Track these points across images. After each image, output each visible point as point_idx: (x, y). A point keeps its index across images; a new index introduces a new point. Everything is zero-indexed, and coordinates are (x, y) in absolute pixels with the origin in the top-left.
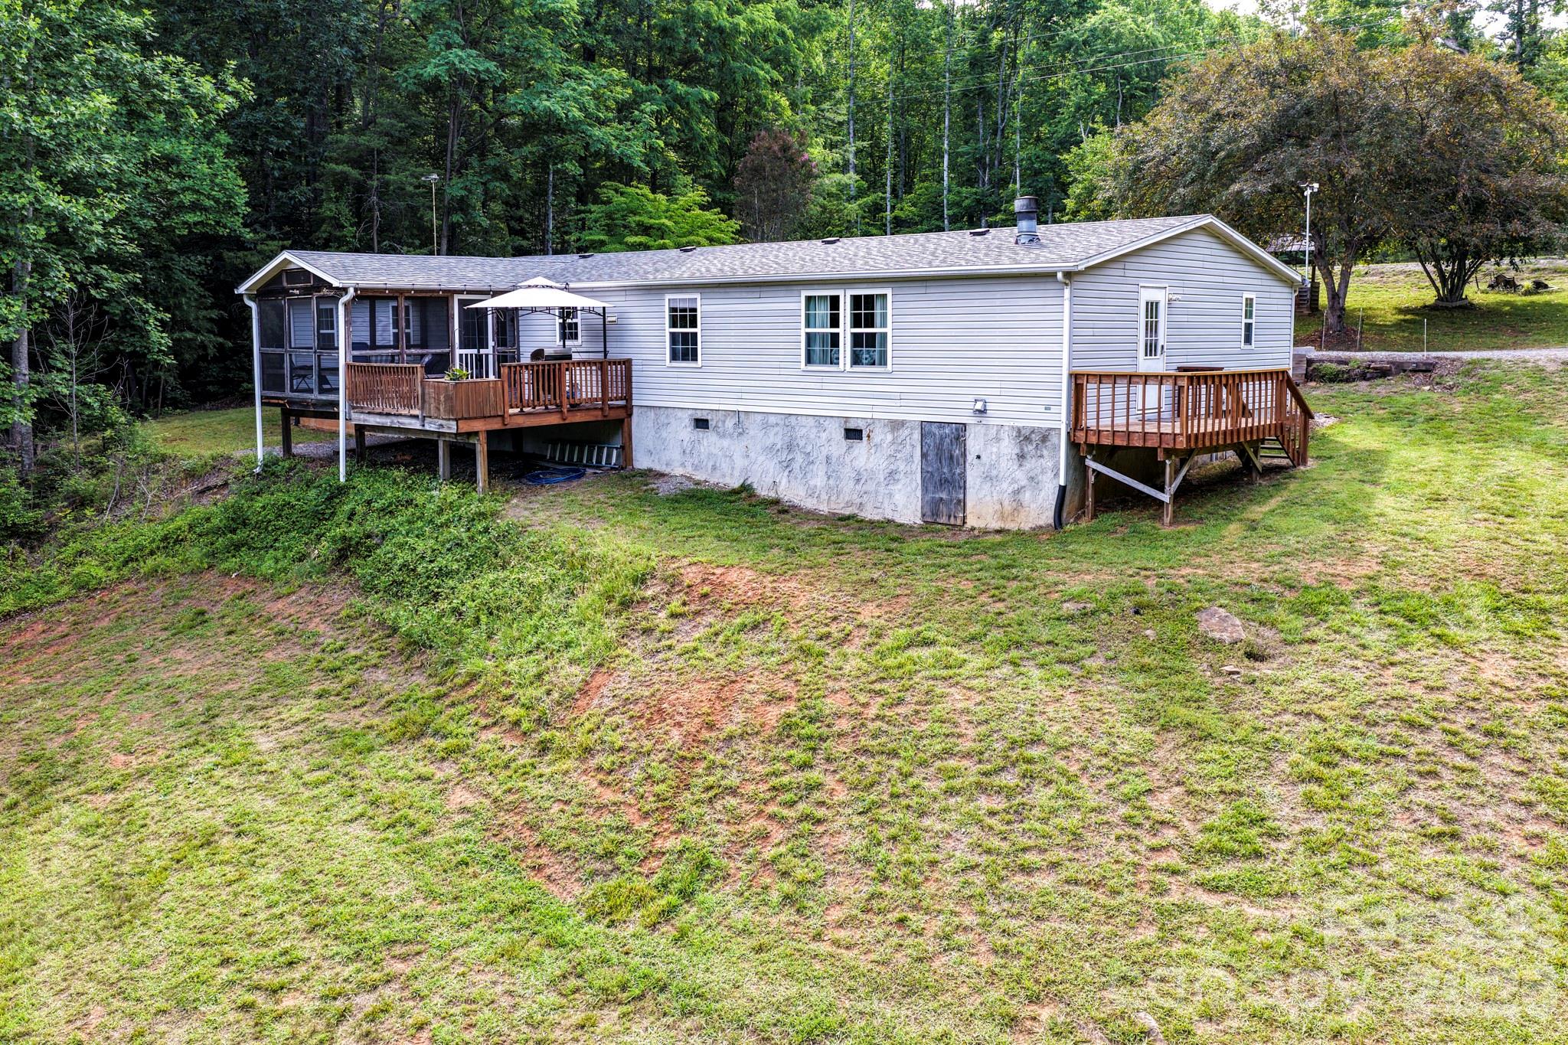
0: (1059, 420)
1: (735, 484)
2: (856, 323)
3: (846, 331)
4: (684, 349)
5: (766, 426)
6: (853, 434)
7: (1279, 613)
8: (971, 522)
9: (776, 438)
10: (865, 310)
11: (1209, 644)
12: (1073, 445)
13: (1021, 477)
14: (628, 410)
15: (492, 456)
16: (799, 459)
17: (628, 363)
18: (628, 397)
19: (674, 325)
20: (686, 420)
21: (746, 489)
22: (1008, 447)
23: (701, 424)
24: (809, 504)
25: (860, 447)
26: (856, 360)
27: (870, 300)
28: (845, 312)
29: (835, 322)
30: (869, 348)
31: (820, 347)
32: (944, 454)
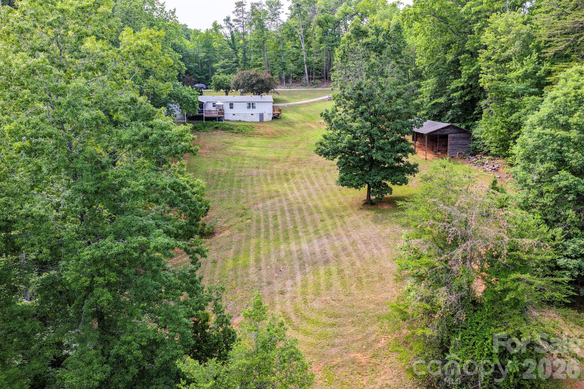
0: (272, 112)
1: (239, 120)
3: (251, 106)
4: (231, 107)
5: (242, 114)
6: (252, 114)
8: (264, 120)
9: (244, 115)
12: (273, 114)
13: (269, 117)
14: (224, 114)
16: (246, 117)
17: (223, 109)
19: (230, 105)
20: (232, 114)
22: (267, 115)
23: (234, 115)
24: (248, 121)
25: (253, 116)
26: (252, 108)
27: (253, 103)
28: (251, 104)
30: (254, 107)
31: (249, 107)
32: (261, 116)
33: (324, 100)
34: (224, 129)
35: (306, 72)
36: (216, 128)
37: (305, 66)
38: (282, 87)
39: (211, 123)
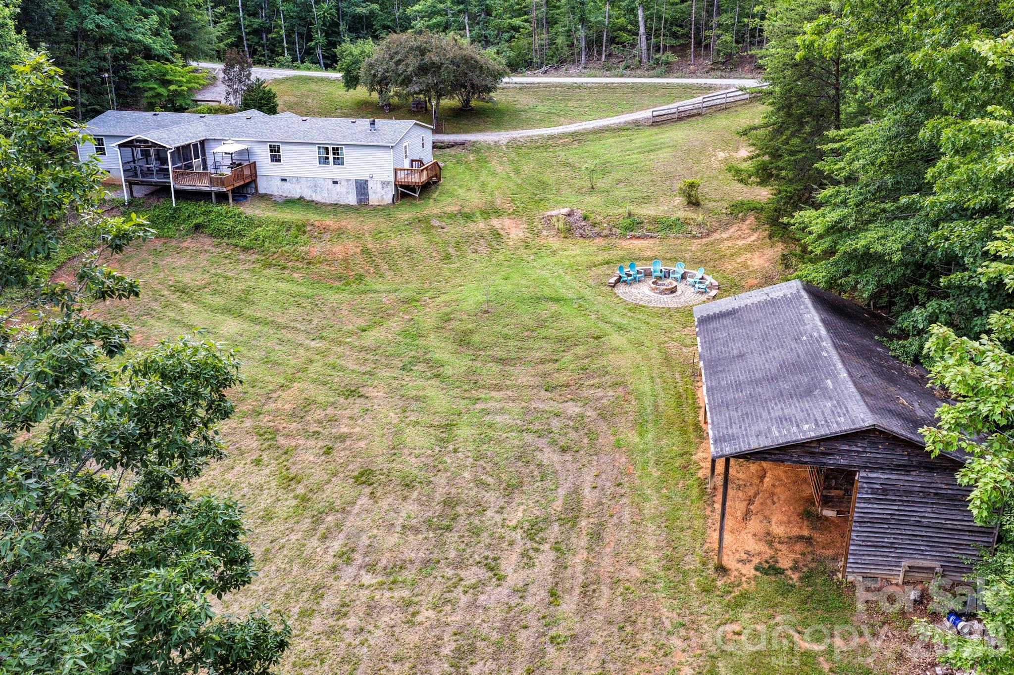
0: (392, 179)
1: (298, 197)
2: (334, 154)
3: (331, 156)
4: (276, 159)
5: (307, 181)
6: (335, 182)
7: (445, 219)
8: (371, 203)
9: (311, 184)
10: (336, 151)
11: (434, 227)
12: (396, 185)
13: (383, 192)
14: (256, 176)
15: (233, 196)
16: (319, 189)
17: (255, 163)
18: (256, 173)
19: (271, 151)
20: (278, 179)
21: (301, 198)
22: (379, 185)
23: (284, 180)
24: (323, 201)
25: (337, 186)
26: (334, 164)
27: (338, 149)
28: (331, 151)
29: (327, 153)
30: (338, 161)
31: (324, 160)
32: (362, 187)
33: (637, 125)
34: (217, 234)
35: (642, 30)
36: (197, 227)
37: (640, 12)
38: (573, 70)
39: (189, 208)
